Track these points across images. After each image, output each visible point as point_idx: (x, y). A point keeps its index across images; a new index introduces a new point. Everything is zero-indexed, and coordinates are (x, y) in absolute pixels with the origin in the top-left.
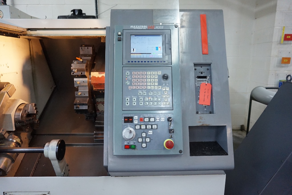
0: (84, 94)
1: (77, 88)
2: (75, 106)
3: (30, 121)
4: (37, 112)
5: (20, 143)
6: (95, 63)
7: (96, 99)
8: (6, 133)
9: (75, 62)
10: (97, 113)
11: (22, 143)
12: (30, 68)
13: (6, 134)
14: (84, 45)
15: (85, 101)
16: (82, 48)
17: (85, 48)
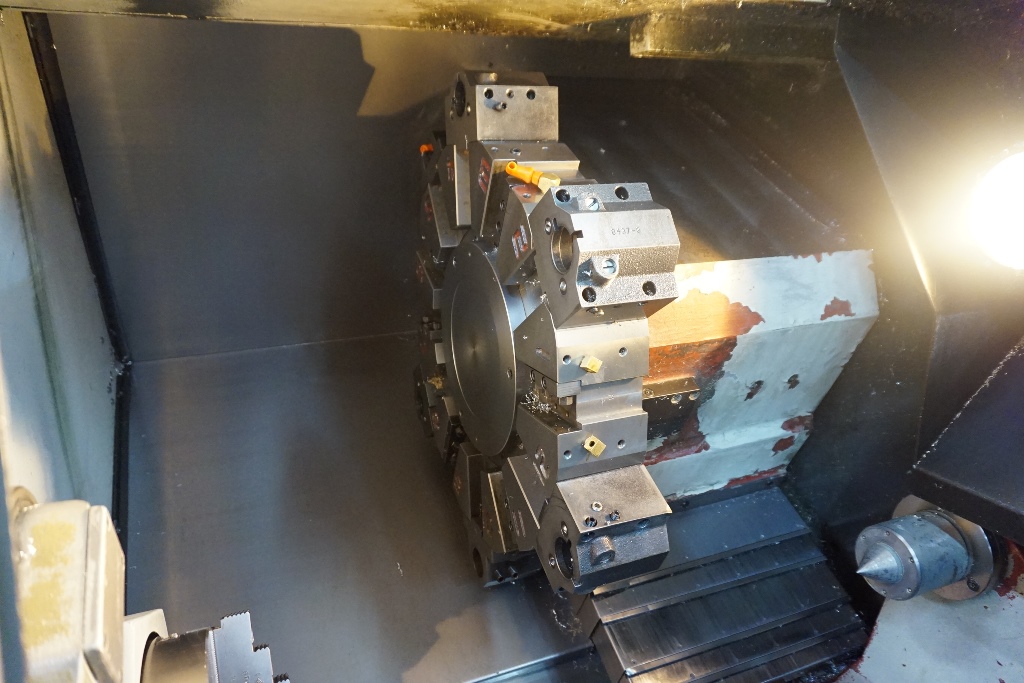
0: (622, 442)
1: (569, 401)
14: (493, 76)
15: (639, 491)
16: (489, 94)
17: (510, 95)
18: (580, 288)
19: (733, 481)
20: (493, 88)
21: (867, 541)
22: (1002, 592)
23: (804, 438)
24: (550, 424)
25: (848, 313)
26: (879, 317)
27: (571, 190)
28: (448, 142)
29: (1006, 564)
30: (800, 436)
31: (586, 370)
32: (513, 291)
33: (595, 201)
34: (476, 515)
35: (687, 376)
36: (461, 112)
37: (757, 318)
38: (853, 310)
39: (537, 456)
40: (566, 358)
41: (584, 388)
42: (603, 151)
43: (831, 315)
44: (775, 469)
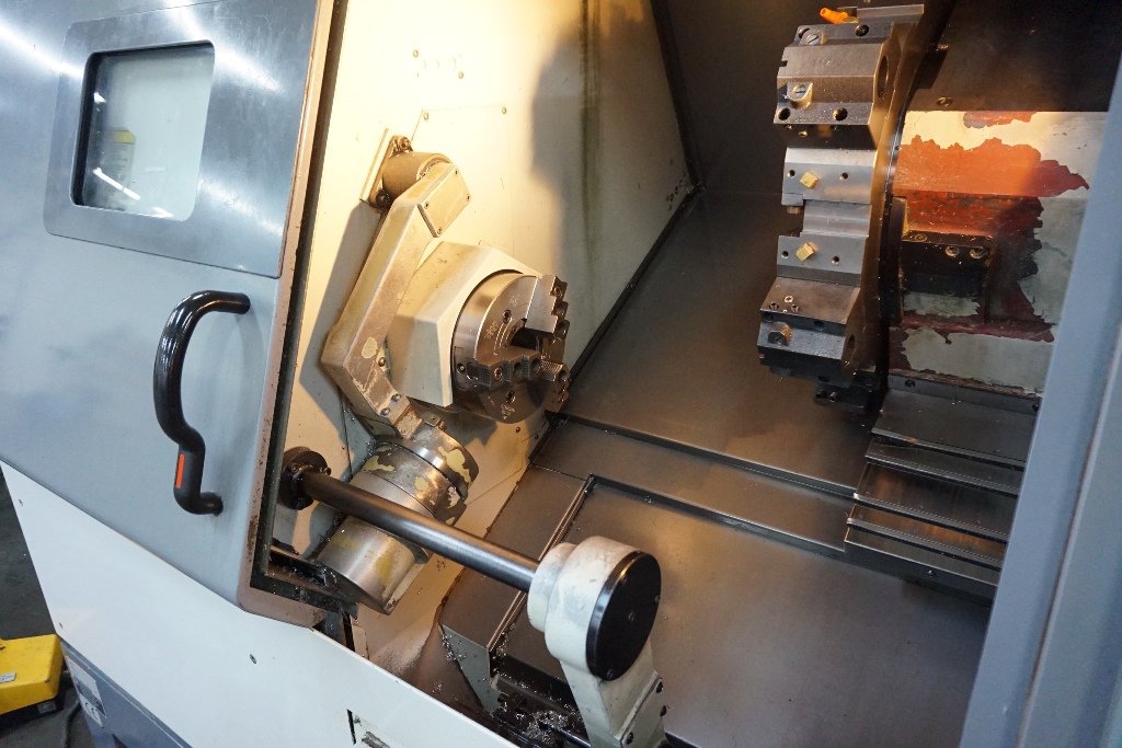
0: (837, 259)
1: (796, 211)
2: (764, 330)
3: (520, 373)
4: (562, 325)
5: (465, 474)
6: (944, 53)
7: (905, 293)
8: (405, 414)
9: (809, 37)
10: (893, 380)
11: (473, 475)
12: (572, 87)
13: (407, 418)
15: (834, 302)
37: (1076, 182)
40: (792, 172)
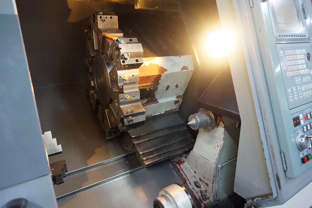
0: (134, 97)
1: (122, 87)
2: (126, 120)
14: (102, 13)
15: (138, 107)
16: (101, 17)
17: (106, 18)
18: (122, 61)
19: (166, 112)
20: (102, 16)
21: (190, 118)
22: (217, 127)
23: (182, 101)
24: (118, 93)
25: (187, 69)
26: (195, 71)
27: (119, 40)
28: (92, 29)
29: (217, 120)
30: (181, 100)
31: (125, 80)
32: (109, 64)
33: (124, 42)
34: (103, 122)
35: (151, 84)
36: (94, 21)
37: (166, 70)
38: (188, 69)
39: (115, 101)
40: (120, 77)
41: (125, 84)
42: (131, 32)
43: (183, 70)
44: (176, 109)
